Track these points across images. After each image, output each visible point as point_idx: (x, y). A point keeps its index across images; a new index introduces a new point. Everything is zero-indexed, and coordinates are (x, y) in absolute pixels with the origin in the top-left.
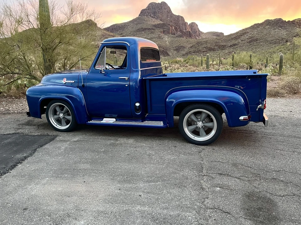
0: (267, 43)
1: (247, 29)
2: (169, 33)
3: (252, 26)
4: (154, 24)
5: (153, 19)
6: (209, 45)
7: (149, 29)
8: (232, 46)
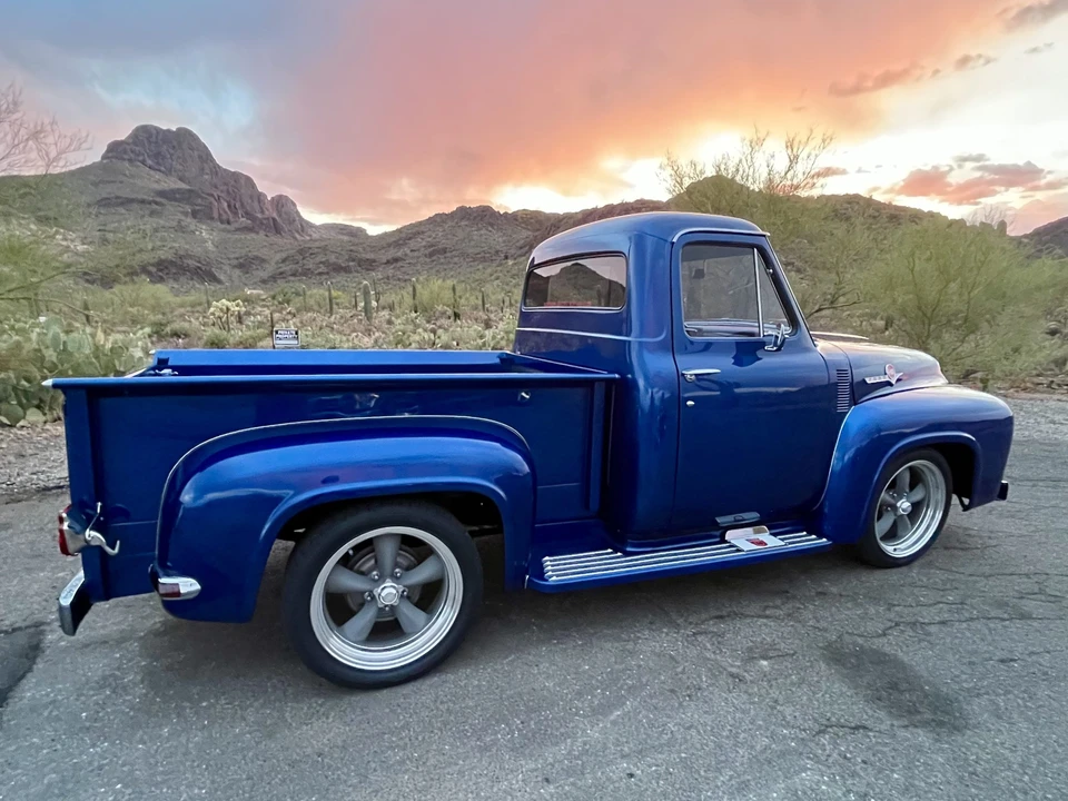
0: (467, 260)
2: (212, 219)
3: (430, 218)
5: (152, 172)
6: (332, 258)
7: (143, 202)
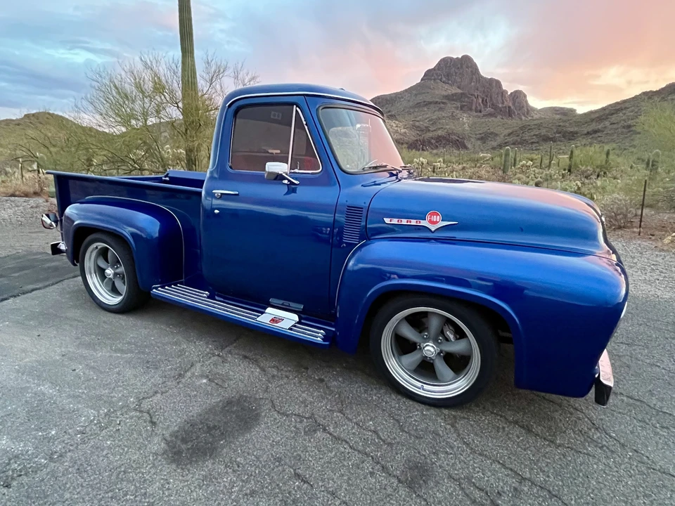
1: (624, 102)
4: (445, 93)
5: (444, 85)
6: (543, 132)
7: (436, 103)
8: (591, 134)
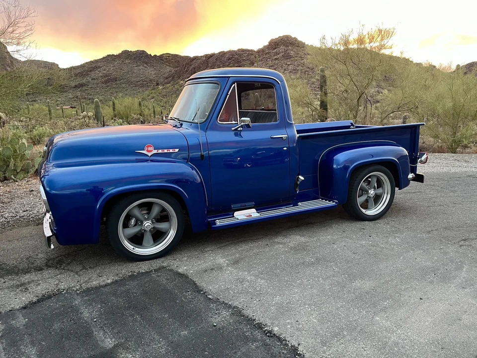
0: (131, 86)
8: (79, 88)
